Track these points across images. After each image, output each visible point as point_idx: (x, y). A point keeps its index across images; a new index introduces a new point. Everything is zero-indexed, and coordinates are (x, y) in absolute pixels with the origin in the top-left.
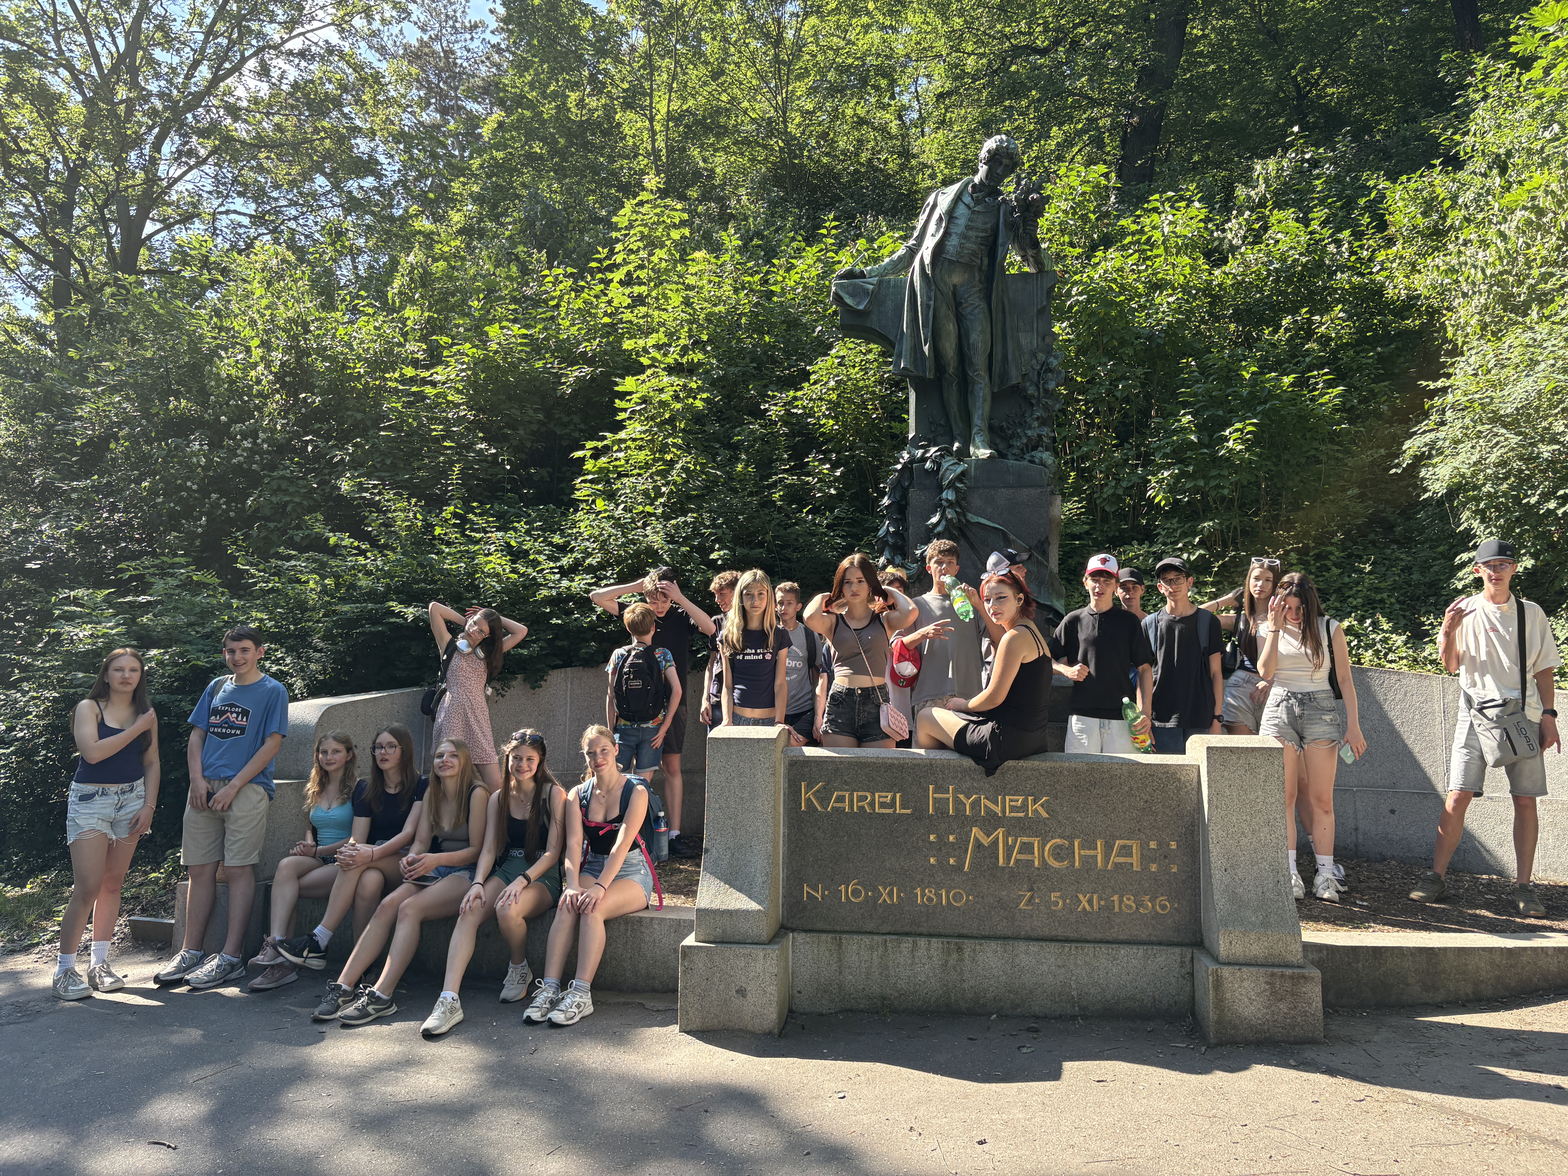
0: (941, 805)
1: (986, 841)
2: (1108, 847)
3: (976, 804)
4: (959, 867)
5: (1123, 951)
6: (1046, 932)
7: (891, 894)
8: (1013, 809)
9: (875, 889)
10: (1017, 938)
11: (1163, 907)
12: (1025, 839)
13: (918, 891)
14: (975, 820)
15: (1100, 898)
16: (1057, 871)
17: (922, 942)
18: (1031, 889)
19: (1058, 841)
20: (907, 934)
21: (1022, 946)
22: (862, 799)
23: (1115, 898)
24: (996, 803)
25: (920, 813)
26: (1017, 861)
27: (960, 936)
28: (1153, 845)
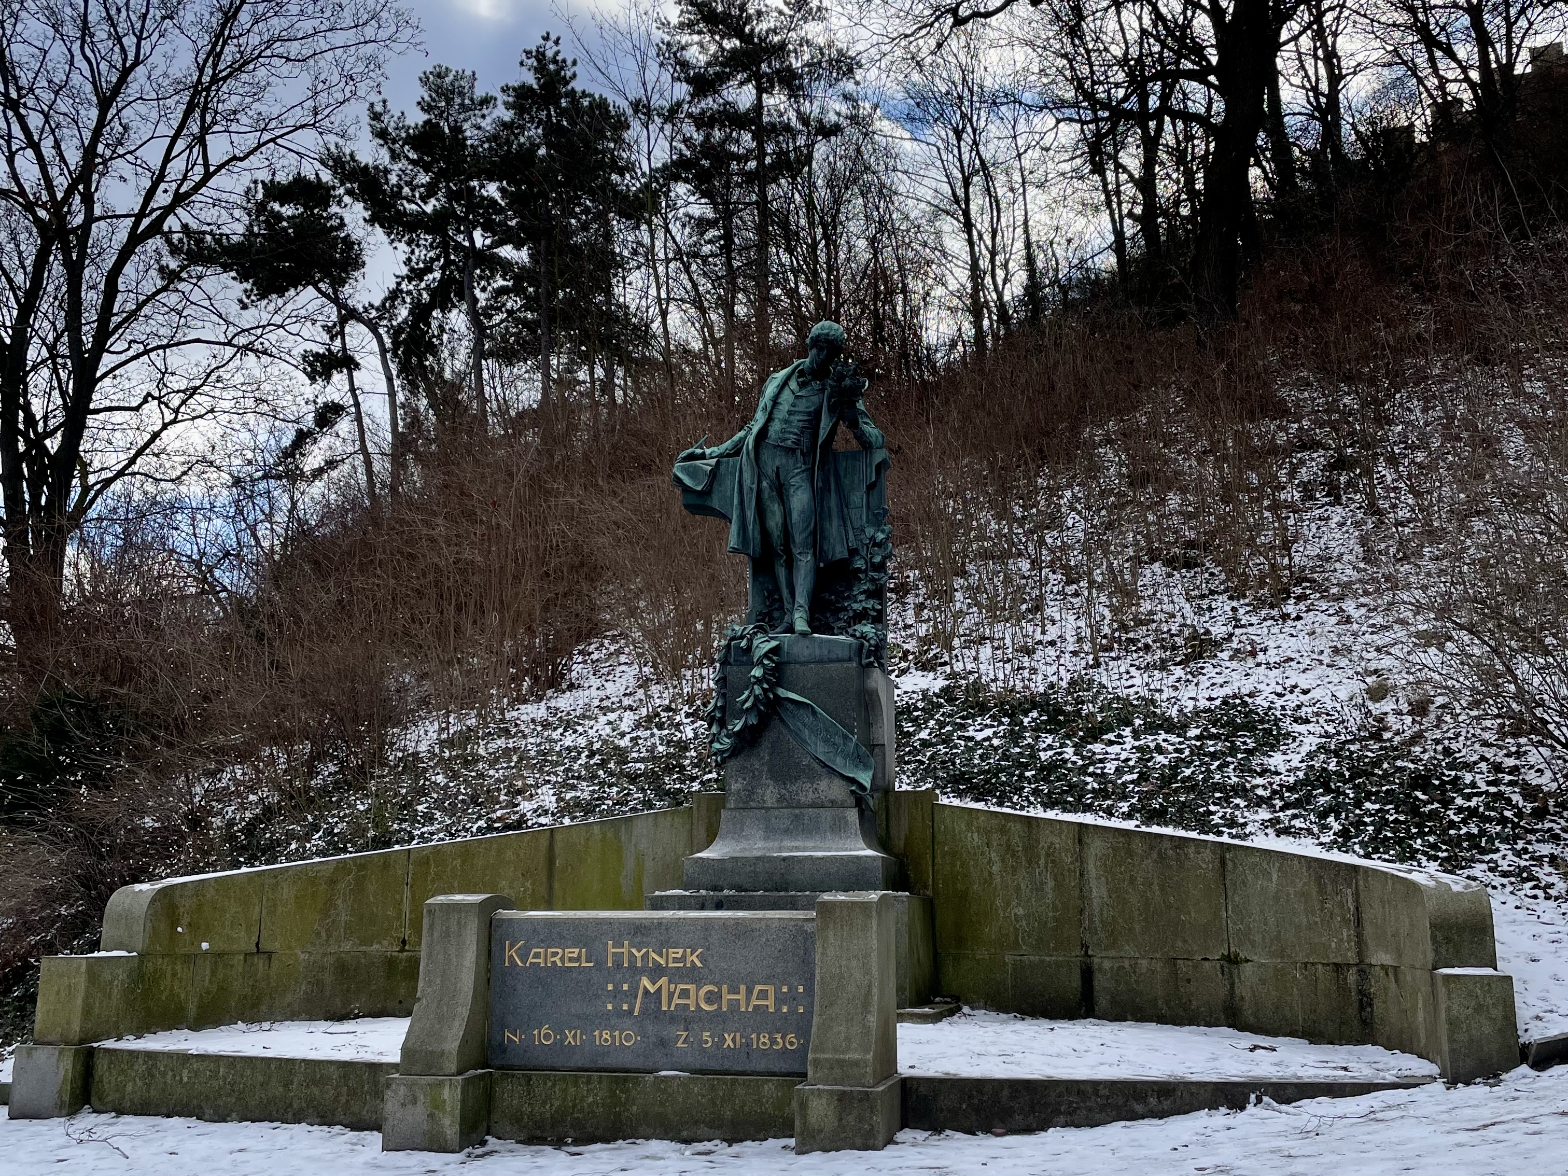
0: (618, 958)
1: (651, 988)
2: (750, 991)
3: (646, 956)
4: (630, 1012)
6: (698, 1067)
7: (575, 1037)
8: (675, 960)
9: (562, 1033)
11: (791, 1044)
12: (684, 987)
13: (597, 1033)
14: (644, 971)
15: (742, 1037)
16: (708, 1012)
17: (595, 1077)
18: (686, 1030)
19: (710, 987)
22: (555, 954)
23: (754, 1036)
24: (661, 956)
25: (600, 965)
26: (676, 1005)
27: (628, 1071)
28: (785, 989)
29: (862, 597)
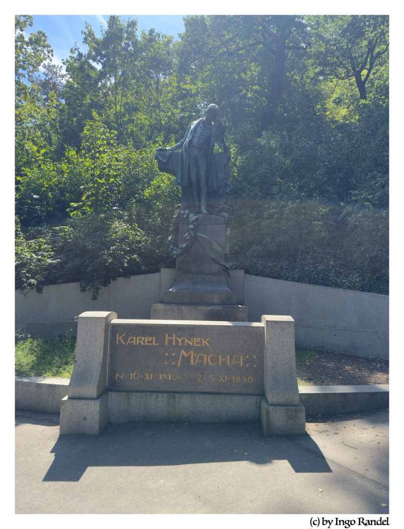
0: (170, 341)
1: (186, 355)
2: (231, 357)
3: (183, 341)
4: (176, 365)
5: (235, 398)
6: (207, 390)
7: (149, 376)
8: (197, 343)
9: (144, 375)
10: (196, 393)
11: (250, 381)
12: (201, 355)
13: (160, 375)
14: (182, 347)
15: (228, 377)
16: (212, 366)
17: (160, 395)
18: (202, 374)
19: (212, 355)
20: (155, 392)
21: (197, 396)
22: (140, 340)
23: (234, 377)
24: (190, 341)
25: (162, 345)
26: (197, 363)
27: (175, 392)
28: (247, 357)
29: (223, 203)
